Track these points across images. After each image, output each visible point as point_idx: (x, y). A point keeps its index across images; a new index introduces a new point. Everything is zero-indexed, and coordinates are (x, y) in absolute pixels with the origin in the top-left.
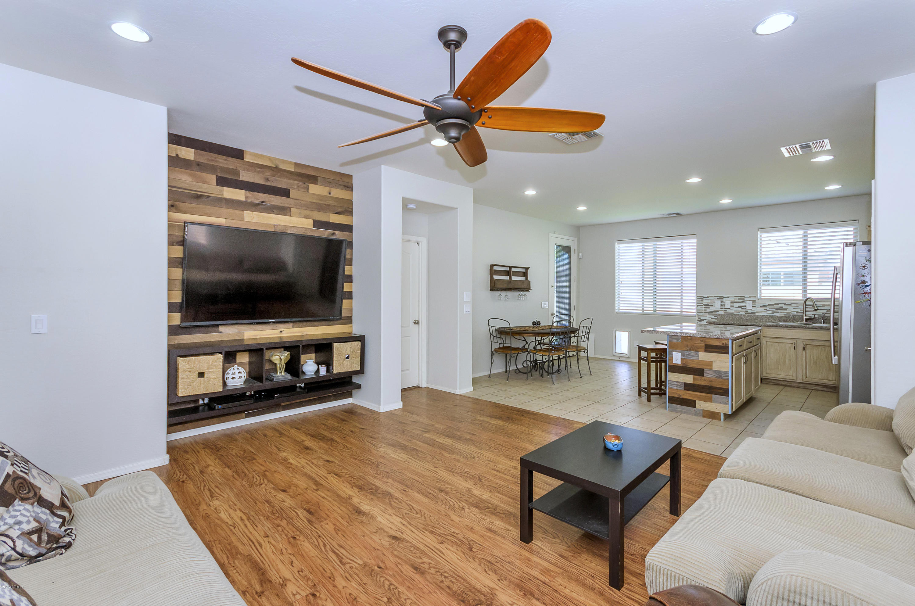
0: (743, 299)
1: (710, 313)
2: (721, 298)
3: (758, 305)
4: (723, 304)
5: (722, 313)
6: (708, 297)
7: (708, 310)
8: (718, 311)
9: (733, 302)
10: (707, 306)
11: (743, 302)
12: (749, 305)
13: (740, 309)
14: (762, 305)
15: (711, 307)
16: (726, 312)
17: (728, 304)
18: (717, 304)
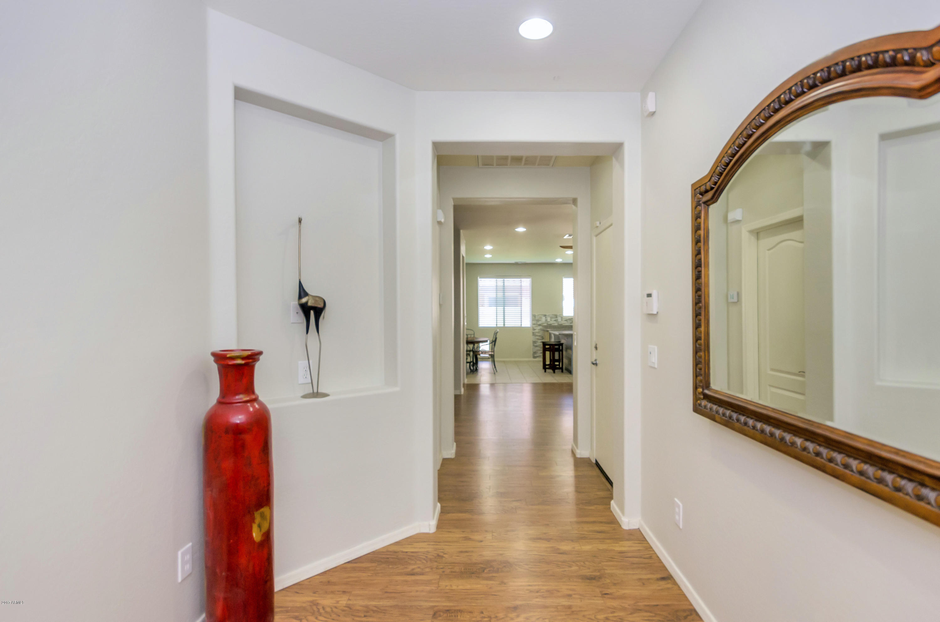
0: (556, 316)
1: (540, 325)
2: (545, 316)
3: (564, 320)
4: (546, 319)
5: (545, 324)
6: (538, 315)
7: (539, 323)
8: (544, 323)
9: (551, 318)
10: (538, 320)
11: (556, 318)
12: (559, 319)
13: (555, 322)
14: (565, 319)
15: (540, 321)
16: (548, 324)
17: (549, 319)
18: (543, 319)
